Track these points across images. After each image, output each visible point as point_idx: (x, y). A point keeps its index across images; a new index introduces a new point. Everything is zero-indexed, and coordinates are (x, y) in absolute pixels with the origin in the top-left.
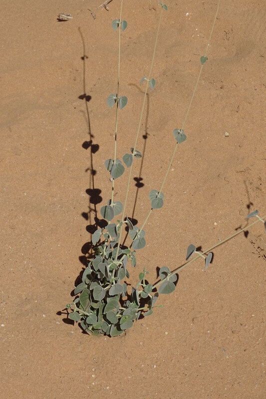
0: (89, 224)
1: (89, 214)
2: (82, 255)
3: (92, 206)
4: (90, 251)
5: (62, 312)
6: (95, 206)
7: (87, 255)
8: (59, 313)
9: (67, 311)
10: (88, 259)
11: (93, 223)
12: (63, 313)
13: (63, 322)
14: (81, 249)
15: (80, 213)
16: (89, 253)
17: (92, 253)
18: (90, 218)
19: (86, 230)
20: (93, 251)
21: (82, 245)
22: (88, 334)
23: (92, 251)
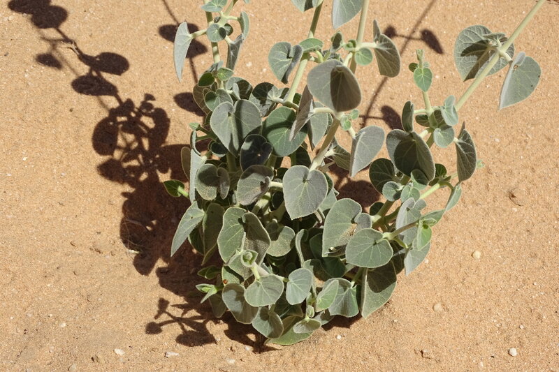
0: (73, 77)
1: (55, 54)
2: (101, 159)
3: (51, 33)
4: (120, 142)
5: (158, 321)
6: (60, 32)
7: (117, 154)
8: (153, 329)
9: (169, 315)
10: (125, 165)
11: (84, 69)
12: (162, 324)
13: (183, 347)
14: (90, 144)
15: (29, 59)
16: (119, 148)
17: (129, 145)
18: (66, 61)
19: (75, 93)
20: (130, 137)
21: (88, 132)
22: (274, 349)
23: (125, 139)
